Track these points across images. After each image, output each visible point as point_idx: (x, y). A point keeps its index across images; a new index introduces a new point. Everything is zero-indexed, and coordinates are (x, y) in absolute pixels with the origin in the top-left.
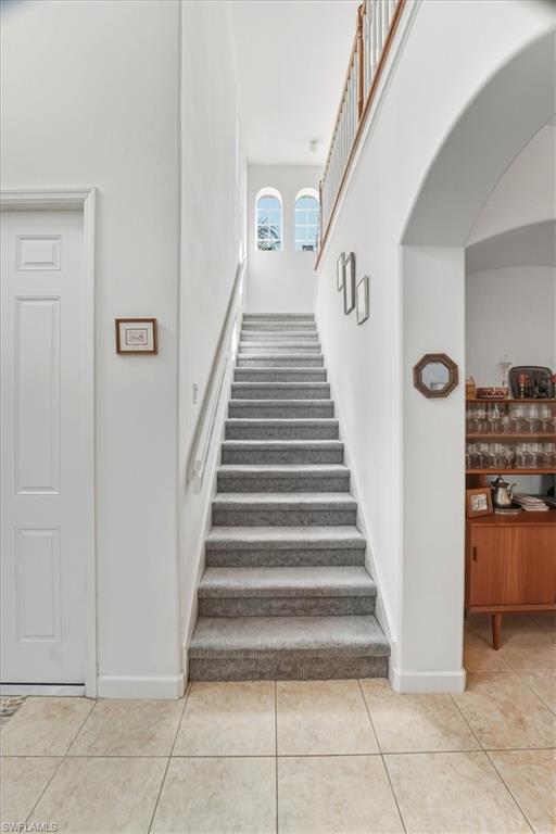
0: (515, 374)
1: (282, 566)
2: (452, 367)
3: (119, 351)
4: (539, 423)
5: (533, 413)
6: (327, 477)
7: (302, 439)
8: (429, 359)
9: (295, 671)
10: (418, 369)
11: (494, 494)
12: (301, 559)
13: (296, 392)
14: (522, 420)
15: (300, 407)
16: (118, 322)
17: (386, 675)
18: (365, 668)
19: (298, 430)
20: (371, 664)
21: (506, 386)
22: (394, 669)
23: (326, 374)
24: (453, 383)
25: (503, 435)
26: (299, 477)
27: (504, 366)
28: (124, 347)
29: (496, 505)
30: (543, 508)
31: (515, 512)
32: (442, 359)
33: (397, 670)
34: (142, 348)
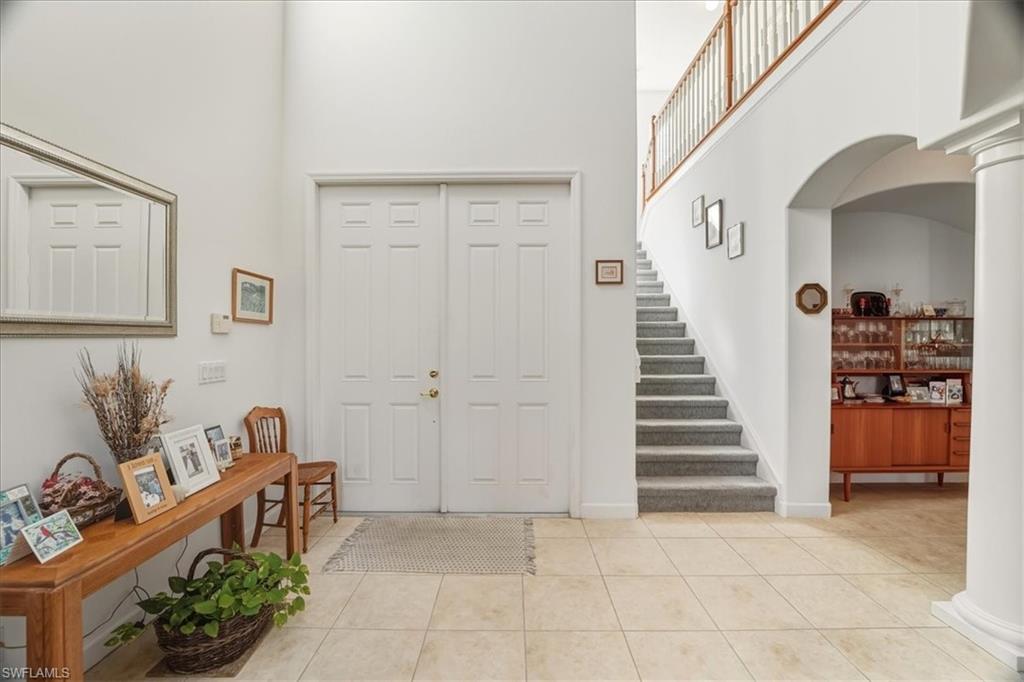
0: (856, 298)
1: (677, 445)
2: (823, 293)
3: (598, 283)
4: (876, 336)
5: (872, 328)
6: (696, 383)
7: (662, 354)
8: (807, 287)
9: (708, 505)
10: (800, 294)
11: (843, 389)
12: (692, 440)
13: (647, 316)
14: (863, 333)
15: (655, 328)
16: (597, 262)
17: (772, 509)
18: (758, 503)
19: (659, 347)
20: (763, 501)
21: (850, 307)
22: (781, 502)
23: (669, 299)
24: (824, 303)
25: (849, 344)
26: (674, 383)
27: (847, 291)
28: (600, 280)
29: (845, 397)
30: (880, 400)
31: (859, 402)
32: (816, 287)
33: (783, 503)
34: (615, 280)
